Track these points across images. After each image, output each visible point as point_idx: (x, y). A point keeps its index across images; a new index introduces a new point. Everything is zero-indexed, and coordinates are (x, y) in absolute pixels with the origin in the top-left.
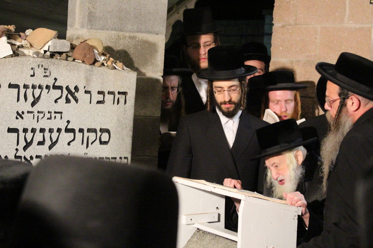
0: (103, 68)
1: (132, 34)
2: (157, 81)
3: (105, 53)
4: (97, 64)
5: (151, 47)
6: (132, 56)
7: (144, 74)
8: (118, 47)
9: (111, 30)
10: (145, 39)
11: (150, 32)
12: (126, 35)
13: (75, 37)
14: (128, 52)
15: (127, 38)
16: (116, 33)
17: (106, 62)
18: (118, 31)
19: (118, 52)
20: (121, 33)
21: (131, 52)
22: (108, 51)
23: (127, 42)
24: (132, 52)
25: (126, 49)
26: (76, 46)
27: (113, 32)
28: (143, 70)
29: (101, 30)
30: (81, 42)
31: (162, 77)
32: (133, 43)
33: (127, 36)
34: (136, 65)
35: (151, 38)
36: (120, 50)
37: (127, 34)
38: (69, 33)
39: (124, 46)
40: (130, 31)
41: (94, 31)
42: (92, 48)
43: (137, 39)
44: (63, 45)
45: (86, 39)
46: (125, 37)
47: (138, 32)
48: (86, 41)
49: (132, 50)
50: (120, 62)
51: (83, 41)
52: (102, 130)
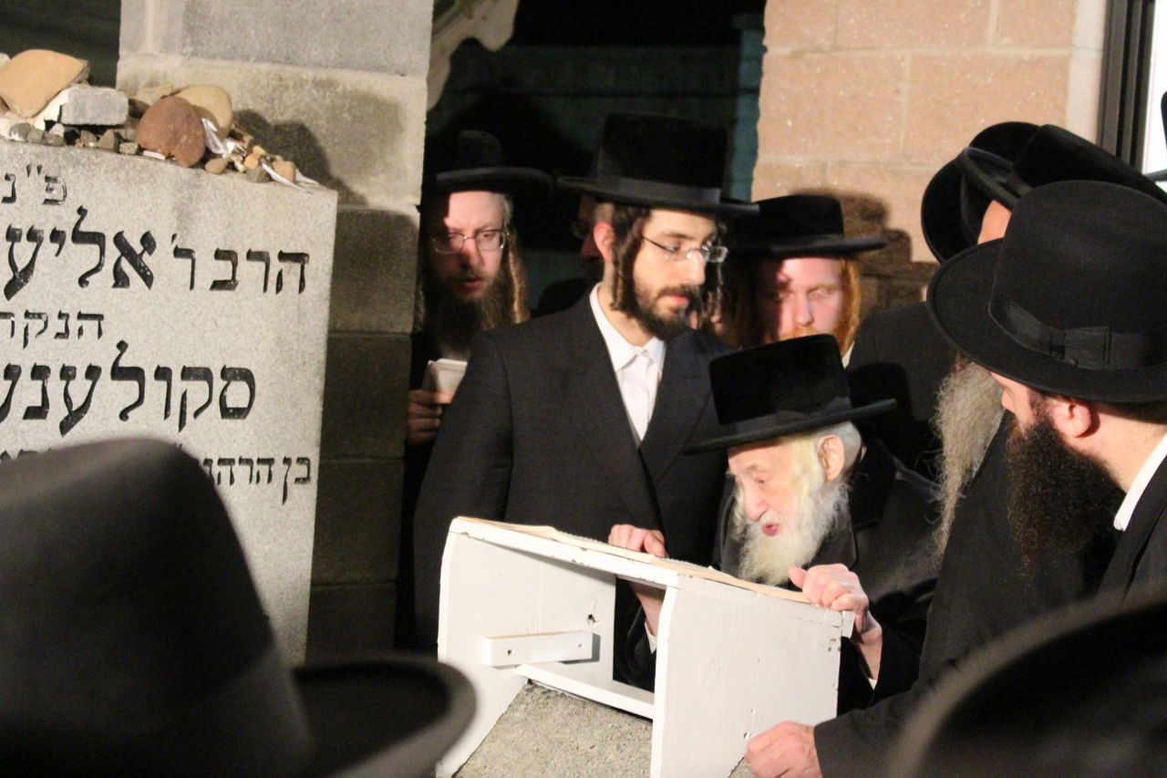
0: (230, 178)
1: (323, 75)
2: (403, 220)
3: (237, 131)
4: (212, 165)
5: (384, 114)
6: (322, 143)
7: (361, 200)
8: (279, 113)
9: (260, 59)
10: (363, 88)
11: (380, 69)
12: (304, 76)
13: (143, 82)
14: (312, 130)
15: (307, 87)
16: (277, 67)
17: (242, 158)
18: (279, 62)
19: (279, 129)
20: (289, 71)
21: (321, 128)
22: (248, 125)
23: (307, 99)
24: (324, 131)
25: (303, 119)
26: (147, 107)
27: (264, 67)
28: (358, 187)
29: (225, 58)
30: (164, 97)
31: (419, 208)
32: (328, 101)
33: (307, 81)
34: (336, 171)
35: (382, 86)
36: (285, 125)
37: (308, 74)
38: (127, 66)
39: (297, 110)
40: (318, 65)
41: (203, 61)
42: (197, 113)
43: (340, 90)
44: (107, 106)
45: (177, 86)
46: (301, 83)
47: (343, 66)
48: (178, 92)
49: (322, 122)
50: (286, 159)
51: (167, 92)
52: (228, 374)
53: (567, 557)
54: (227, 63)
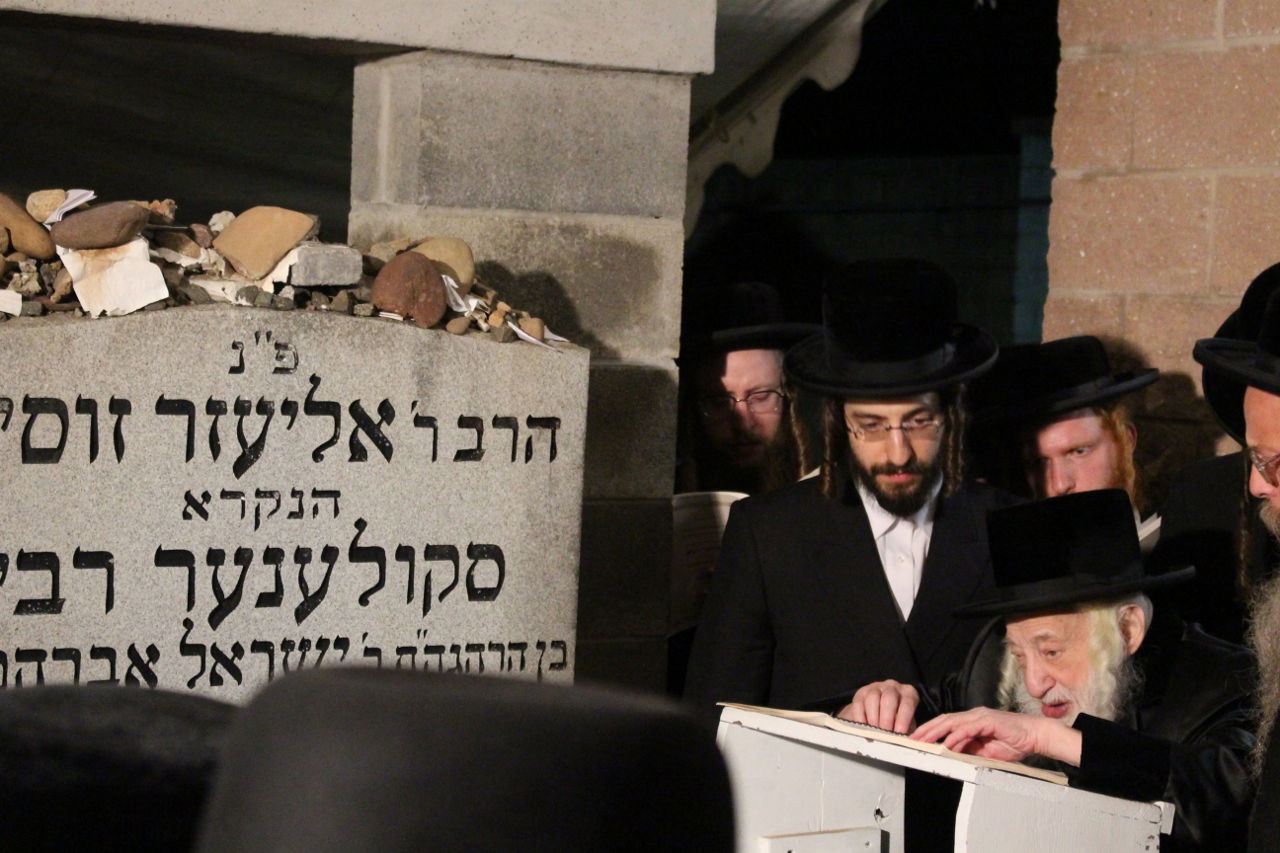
0: (474, 340)
1: (570, 220)
2: (660, 375)
3: (481, 286)
4: (454, 325)
5: (637, 261)
6: (571, 295)
7: (614, 355)
8: (527, 262)
9: (500, 206)
10: (614, 233)
11: (633, 211)
12: (551, 222)
13: (376, 235)
14: (560, 280)
15: (554, 234)
16: (518, 215)
17: (484, 316)
18: (523, 208)
19: (524, 279)
20: (533, 217)
21: (570, 279)
22: (491, 278)
23: (554, 247)
24: (573, 281)
25: (549, 269)
26: (382, 264)
27: (507, 214)
28: (611, 342)
29: (464, 206)
30: (400, 252)
31: (678, 361)
32: (576, 249)
33: (553, 227)
34: (585, 325)
35: (635, 230)
36: (530, 275)
37: (555, 220)
38: (358, 219)
39: (544, 260)
40: (566, 210)
41: (441, 210)
42: (438, 269)
43: (589, 236)
44: (339, 264)
45: (415, 237)
46: (547, 230)
47: (592, 210)
48: (415, 245)
49: (571, 271)
50: (533, 315)
51: (404, 247)
52: (477, 552)
54: (466, 212)
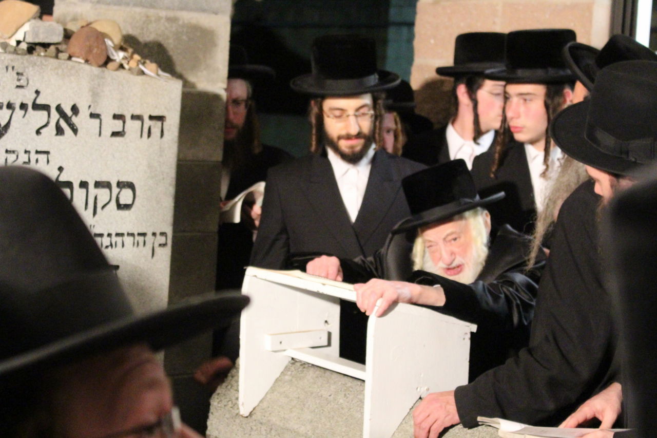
0: (121, 73)
1: (171, 14)
2: (216, 97)
3: (125, 46)
4: (110, 65)
5: (205, 36)
6: (171, 53)
7: (193, 86)
8: (147, 36)
9: (135, 5)
10: (194, 21)
11: (203, 10)
12: (161, 15)
13: (69, 18)
14: (165, 45)
15: (163, 21)
16: (144, 10)
17: (127, 62)
18: (147, 7)
19: (146, 45)
20: (151, 12)
21: (170, 45)
22: (130, 43)
23: (163, 28)
24: (172, 46)
25: (160, 39)
26: (73, 33)
27: (138, 10)
28: (191, 78)
29: (115, 4)
30: (82, 27)
31: (226, 90)
32: (174, 29)
33: (162, 18)
34: (178, 69)
35: (205, 20)
36: (150, 43)
37: (163, 14)
38: (58, 9)
39: (157, 34)
40: (168, 8)
41: (103, 6)
42: (101, 37)
43: (181, 22)
44: (50, 30)
45: (90, 20)
46: (159, 19)
47: (182, 9)
48: (90, 23)
49: (171, 41)
50: (151, 62)
51: (84, 24)
52: (121, 185)
53: (314, 289)
54: (115, 8)
